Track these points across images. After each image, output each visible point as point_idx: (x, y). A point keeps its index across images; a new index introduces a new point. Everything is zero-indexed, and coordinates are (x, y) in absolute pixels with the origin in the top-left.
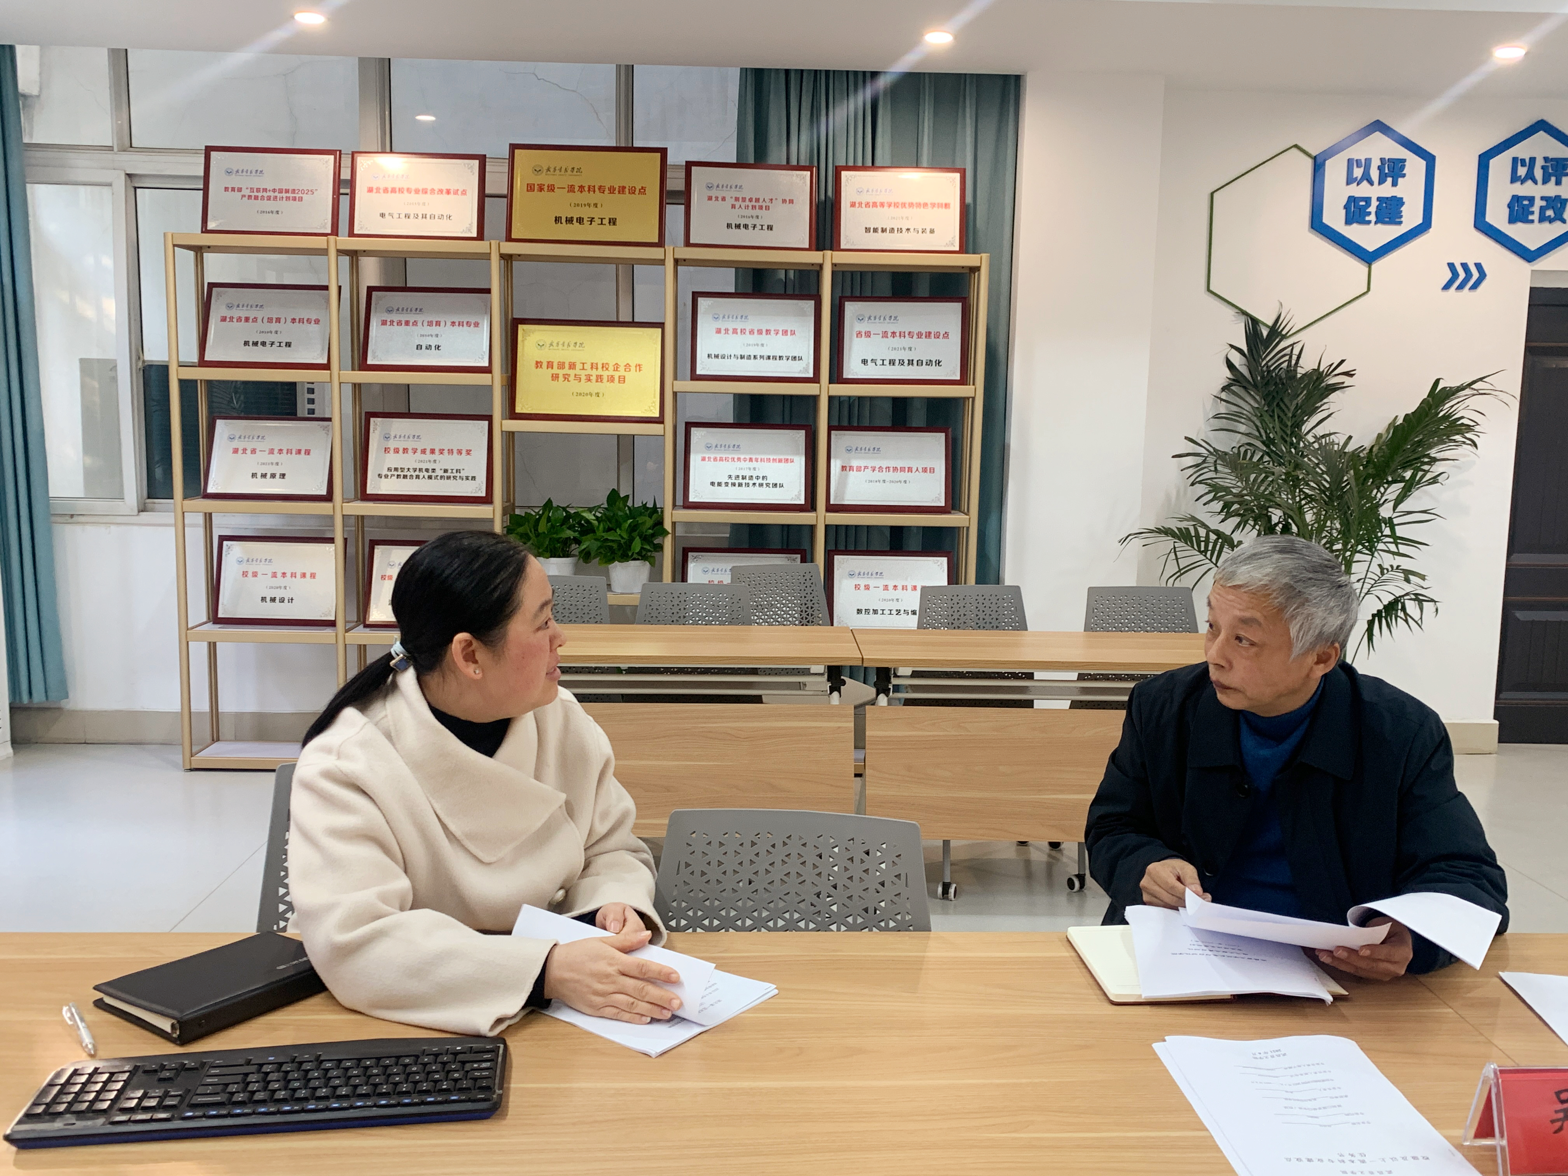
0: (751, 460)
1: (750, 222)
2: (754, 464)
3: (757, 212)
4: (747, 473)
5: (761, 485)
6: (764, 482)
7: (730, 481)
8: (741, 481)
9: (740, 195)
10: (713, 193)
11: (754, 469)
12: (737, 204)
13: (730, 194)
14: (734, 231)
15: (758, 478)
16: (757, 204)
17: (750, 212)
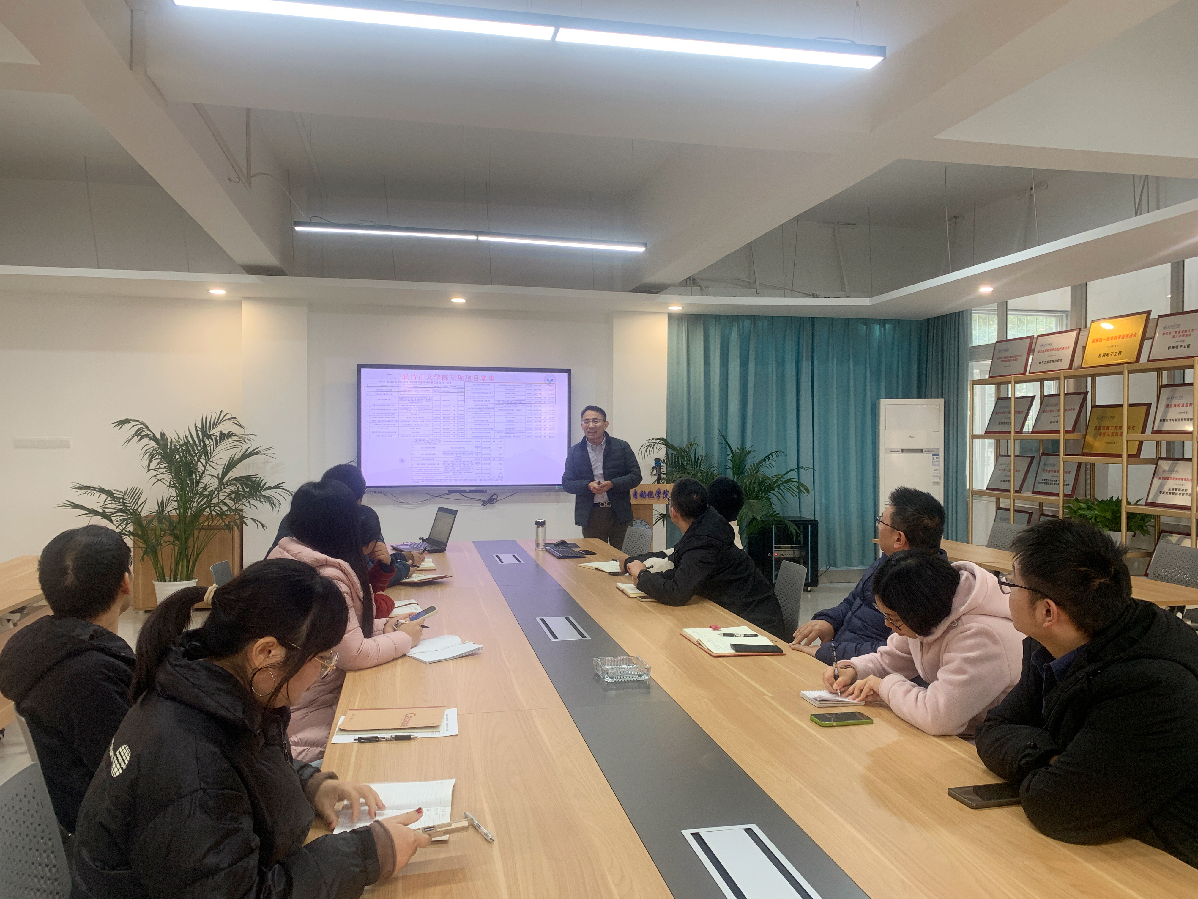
0: (1182, 479)
1: (1179, 344)
2: (1183, 482)
3: (1185, 338)
4: (1178, 487)
5: (1183, 494)
6: (1185, 493)
7: (1169, 491)
8: (1174, 491)
9: (1178, 330)
10: (1165, 331)
11: (1183, 485)
12: (1176, 335)
13: (1173, 331)
14: (1171, 350)
15: (1183, 490)
16: (1186, 333)
17: (1182, 338)
